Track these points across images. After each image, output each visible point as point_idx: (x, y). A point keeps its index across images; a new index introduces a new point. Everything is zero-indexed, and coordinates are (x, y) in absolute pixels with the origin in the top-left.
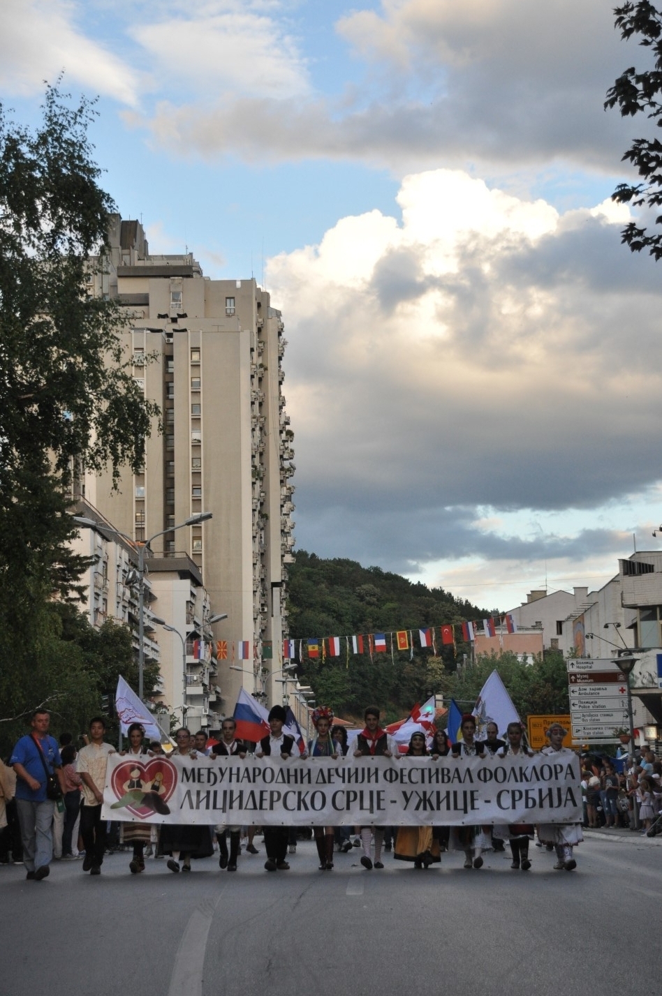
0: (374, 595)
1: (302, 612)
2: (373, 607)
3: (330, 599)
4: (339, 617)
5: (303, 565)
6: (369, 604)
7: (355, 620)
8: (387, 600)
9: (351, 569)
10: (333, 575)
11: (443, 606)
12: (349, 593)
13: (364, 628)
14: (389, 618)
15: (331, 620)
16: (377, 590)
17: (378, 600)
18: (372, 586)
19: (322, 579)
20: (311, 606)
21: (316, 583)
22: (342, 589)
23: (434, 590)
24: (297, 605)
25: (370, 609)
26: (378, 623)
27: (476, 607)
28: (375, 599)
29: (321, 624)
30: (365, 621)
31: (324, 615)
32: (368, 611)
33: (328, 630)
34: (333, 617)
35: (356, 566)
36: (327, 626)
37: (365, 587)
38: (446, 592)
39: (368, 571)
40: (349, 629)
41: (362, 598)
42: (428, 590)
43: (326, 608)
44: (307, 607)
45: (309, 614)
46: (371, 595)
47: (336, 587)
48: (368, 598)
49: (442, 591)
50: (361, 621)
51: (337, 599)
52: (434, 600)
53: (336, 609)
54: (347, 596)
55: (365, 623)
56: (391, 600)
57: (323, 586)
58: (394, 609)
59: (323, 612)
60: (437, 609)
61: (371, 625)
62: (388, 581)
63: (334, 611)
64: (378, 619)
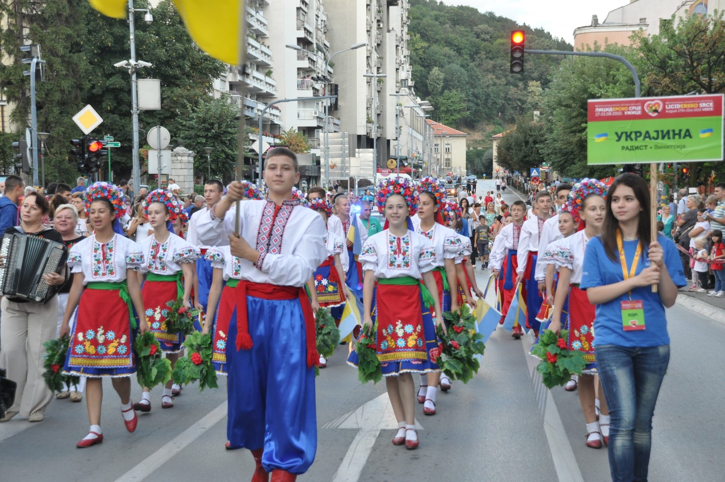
0: (488, 33)
1: (429, 46)
2: (486, 42)
3: (452, 36)
4: (459, 51)
5: (432, 10)
6: (484, 40)
7: (472, 53)
8: (498, 37)
9: (470, 13)
10: (456, 18)
11: (543, 41)
12: (468, 31)
13: (478, 59)
14: (499, 52)
15: (452, 53)
16: (490, 29)
17: (491, 37)
18: (487, 26)
19: (447, 21)
20: (436, 41)
21: (442, 24)
22: (463, 29)
23: (536, 30)
24: (426, 41)
25: (484, 44)
26: (490, 55)
27: (569, 44)
28: (489, 37)
29: (445, 55)
30: (480, 53)
31: (447, 49)
32: (482, 46)
33: (450, 60)
34: (454, 50)
35: (474, 11)
36: (449, 57)
37: (481, 26)
38: (546, 32)
39: (484, 15)
40: (467, 60)
41: (478, 36)
42: (531, 30)
43: (449, 43)
44: (434, 42)
45: (435, 47)
46: (485, 33)
47: (457, 26)
48: (483, 36)
49: (543, 31)
50: (477, 53)
51: (458, 36)
52: (536, 37)
53: (457, 44)
54: (466, 34)
55: (479, 55)
56: (502, 37)
57: (448, 26)
58: (503, 44)
59: (447, 46)
60: (538, 44)
61: (484, 56)
62: (499, 23)
63: (456, 46)
64: (490, 52)
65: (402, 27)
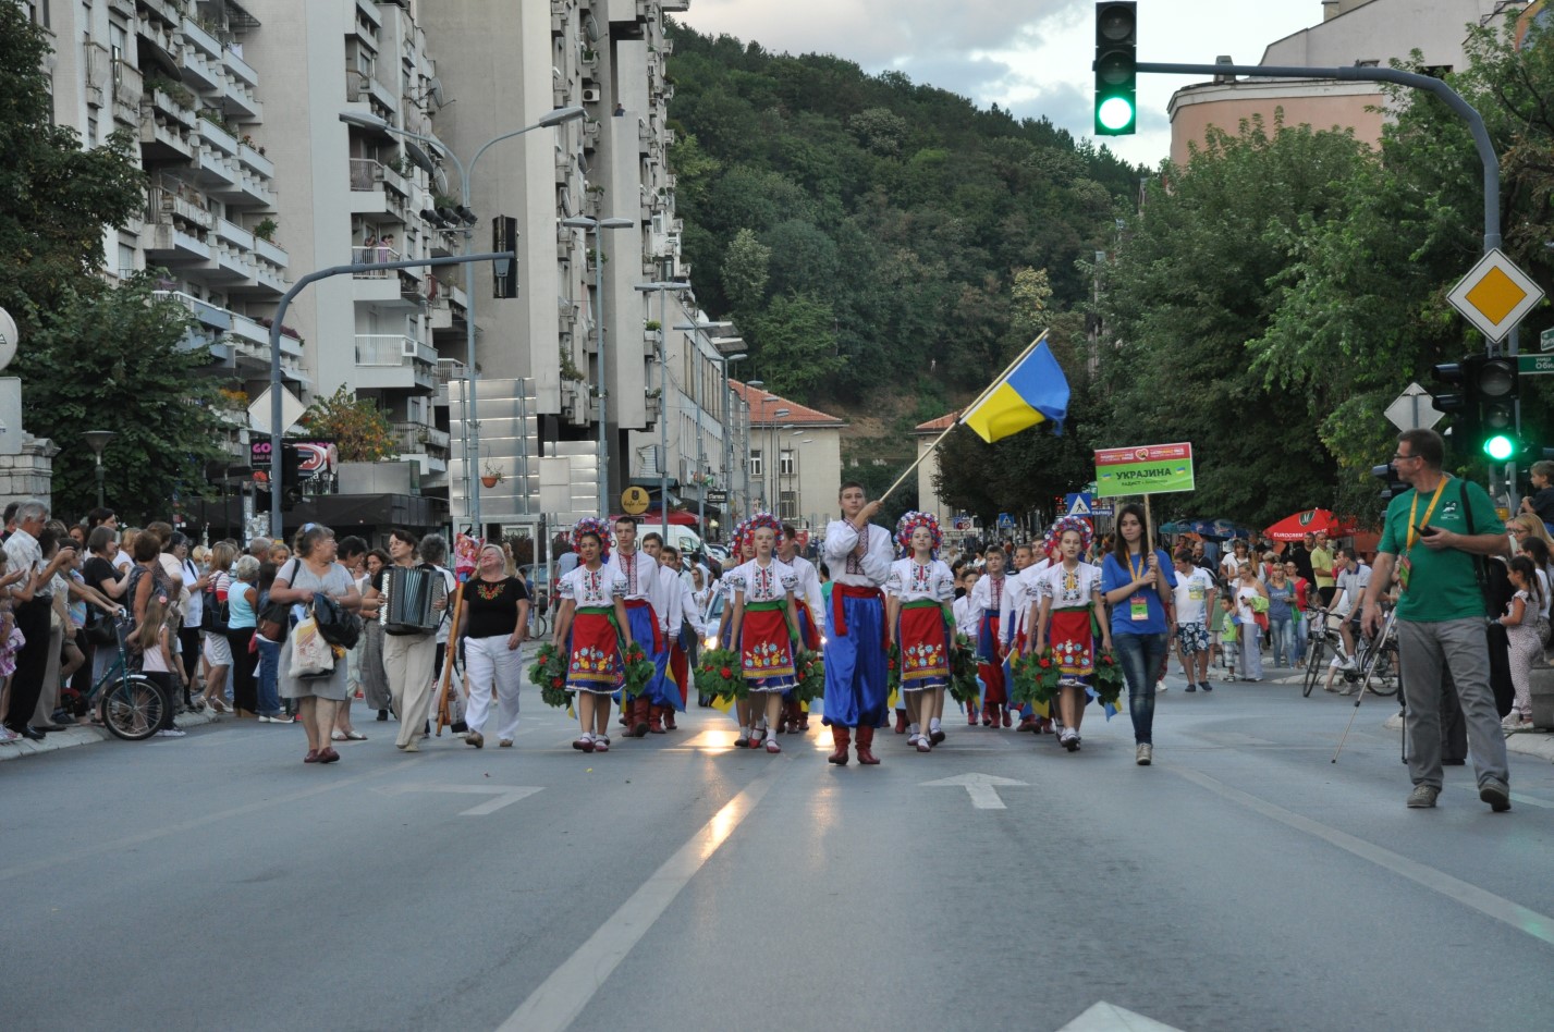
0: (892, 133)
1: (724, 170)
2: (889, 159)
3: (788, 139)
4: (810, 182)
5: (730, 66)
6: (882, 152)
7: (848, 189)
8: (922, 144)
9: (838, 76)
10: (798, 89)
11: (1050, 156)
12: (833, 128)
13: (866, 207)
14: (925, 185)
15: (791, 188)
16: (898, 121)
17: (901, 145)
18: (888, 111)
19: (773, 97)
20: (745, 155)
21: (760, 105)
22: (820, 121)
23: (1028, 123)
24: (714, 154)
25: (881, 163)
26: (899, 196)
27: (1124, 163)
28: (895, 143)
29: (770, 196)
30: (870, 189)
31: (775, 176)
32: (876, 168)
33: (785, 210)
34: (797, 182)
35: (850, 71)
36: (783, 200)
37: (871, 113)
38: (1056, 128)
39: (877, 83)
40: (833, 208)
41: (864, 141)
42: (1015, 123)
43: (781, 161)
44: (737, 158)
45: (740, 173)
46: (885, 133)
47: (804, 114)
48: (877, 140)
49: (1047, 126)
50: (862, 188)
51: (805, 141)
52: (1029, 144)
53: (804, 163)
54: (829, 134)
55: (868, 195)
56: (932, 144)
57: (775, 111)
58: (936, 164)
59: (774, 169)
60: (1036, 162)
61: (883, 199)
62: (924, 104)
63: (800, 168)
64: (900, 185)
65: (653, 105)
